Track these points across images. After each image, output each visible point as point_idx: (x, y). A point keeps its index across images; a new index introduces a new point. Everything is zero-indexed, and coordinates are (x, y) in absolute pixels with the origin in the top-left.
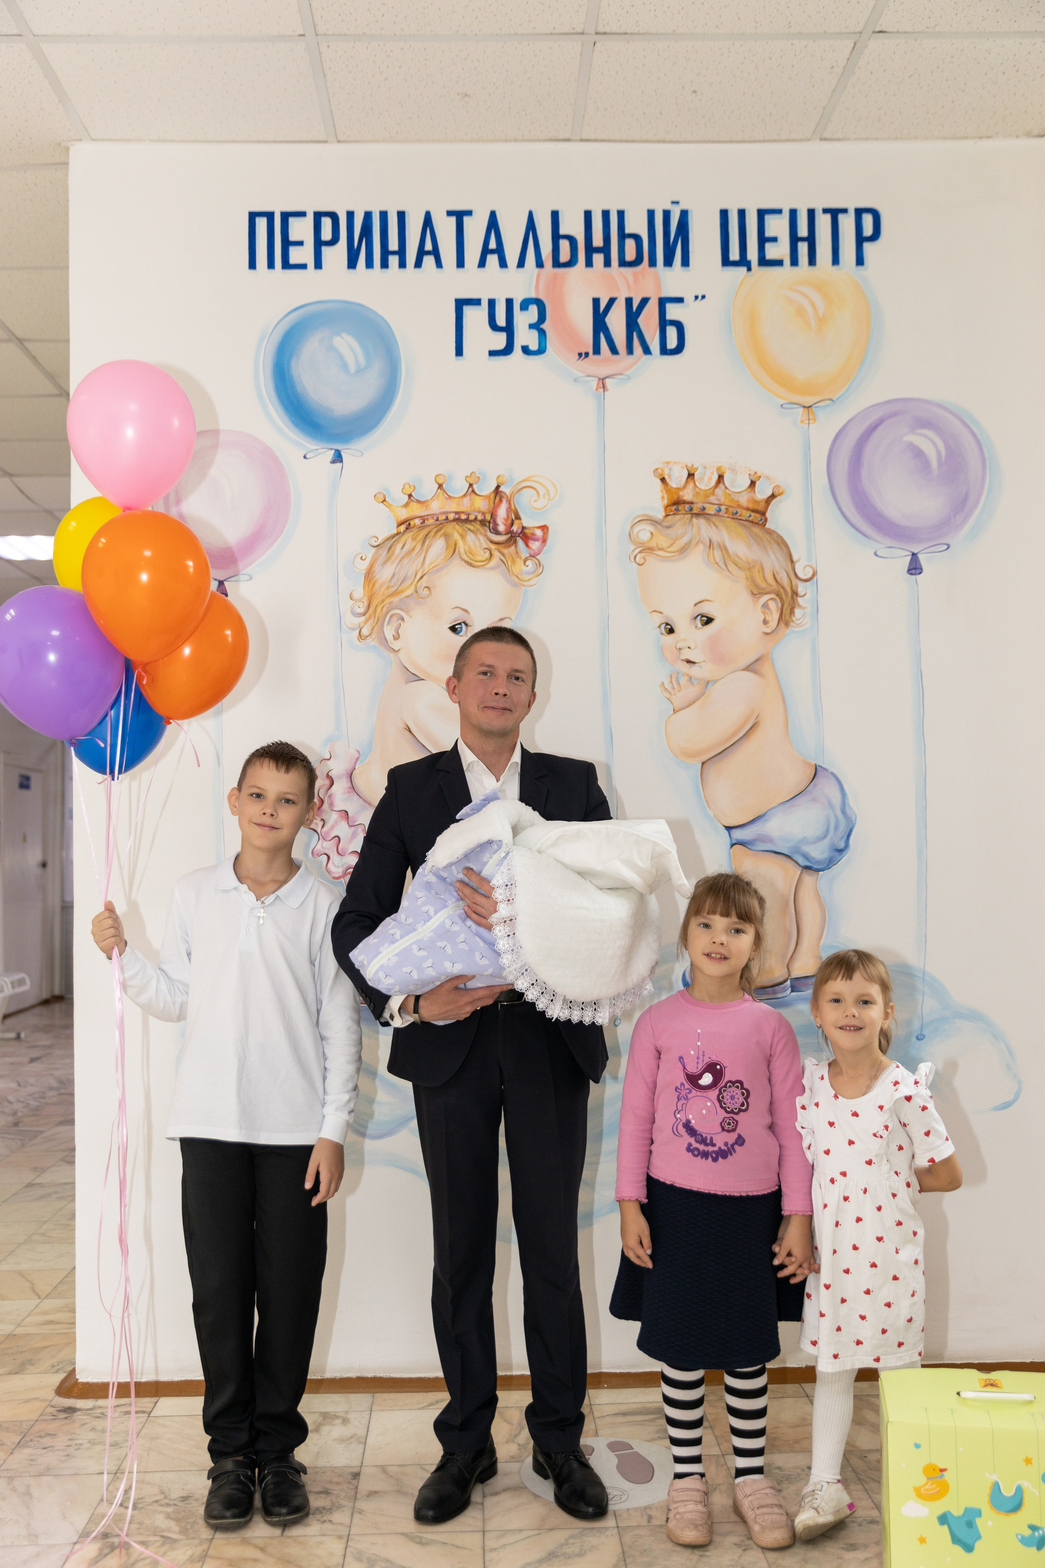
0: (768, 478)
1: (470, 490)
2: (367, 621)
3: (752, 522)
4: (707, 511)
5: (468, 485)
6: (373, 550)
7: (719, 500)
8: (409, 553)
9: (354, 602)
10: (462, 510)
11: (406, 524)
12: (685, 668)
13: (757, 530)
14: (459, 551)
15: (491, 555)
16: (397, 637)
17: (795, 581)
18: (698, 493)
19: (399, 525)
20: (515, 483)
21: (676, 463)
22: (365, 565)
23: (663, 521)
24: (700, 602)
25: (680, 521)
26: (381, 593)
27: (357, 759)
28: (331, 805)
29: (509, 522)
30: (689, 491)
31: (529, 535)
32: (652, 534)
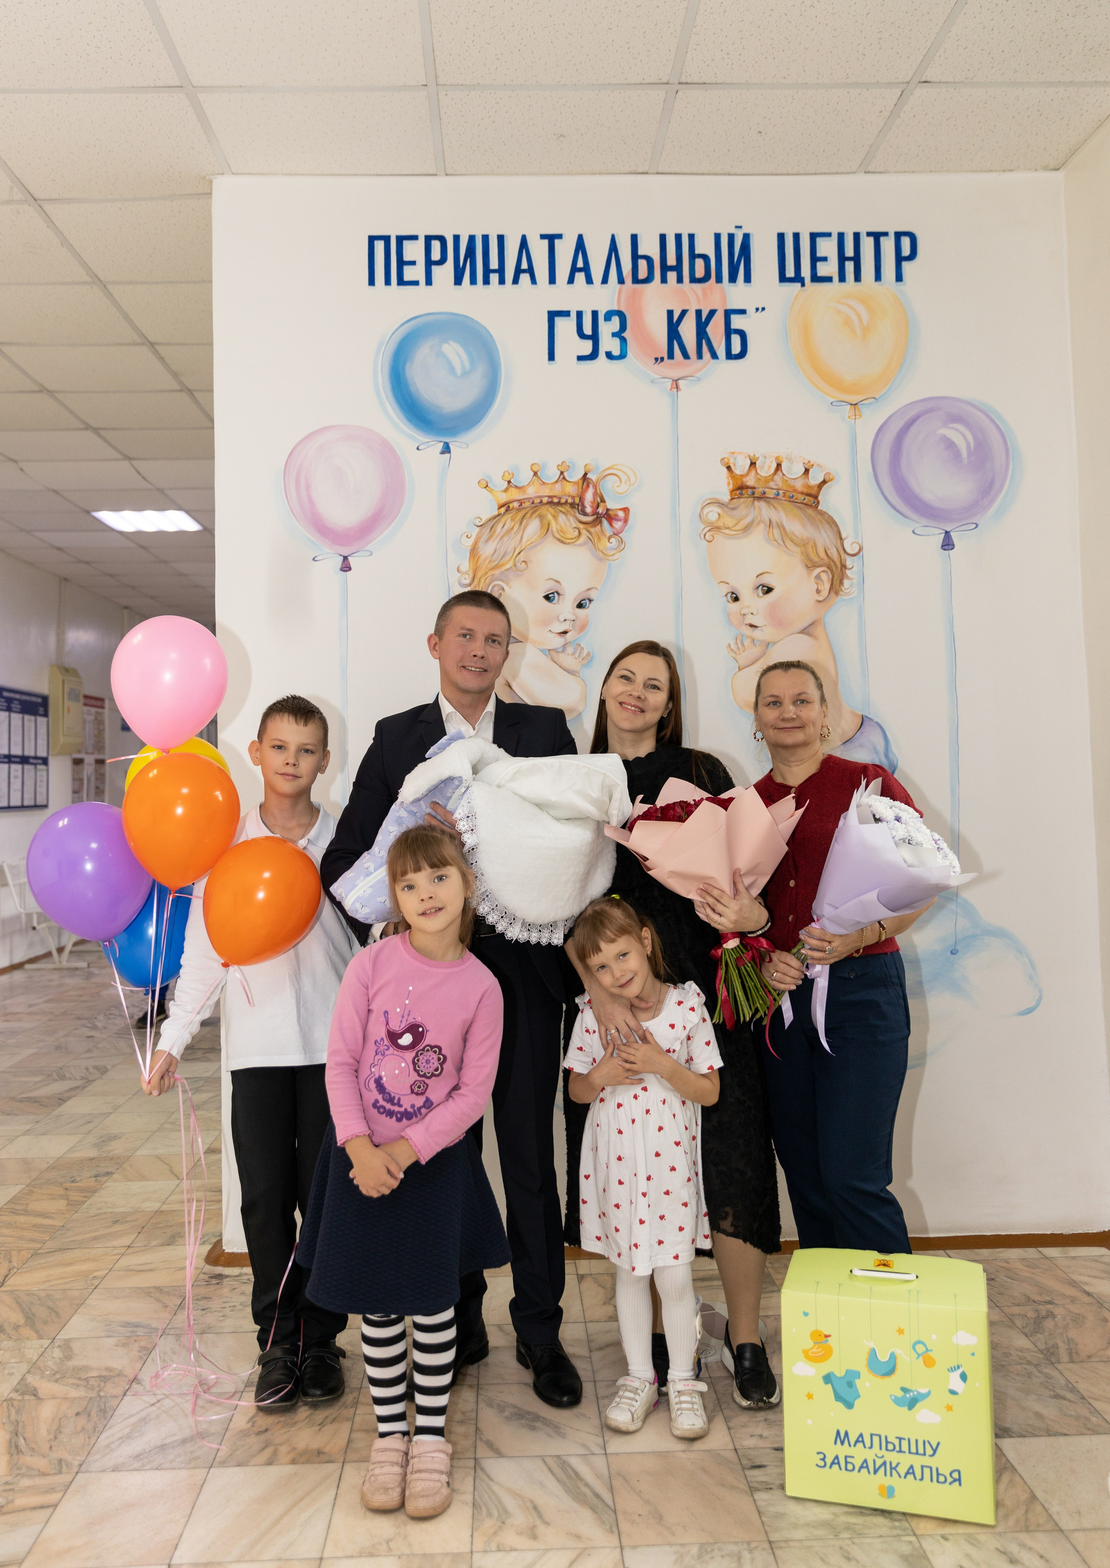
0: (819, 466)
1: (562, 477)
3: (806, 504)
4: (767, 495)
5: (559, 473)
6: (478, 529)
7: (777, 485)
8: (509, 531)
9: (459, 574)
10: (554, 494)
11: (506, 506)
12: (748, 631)
13: (810, 511)
14: (552, 530)
17: (843, 555)
18: (759, 479)
19: (500, 507)
20: (600, 471)
21: (740, 453)
23: (729, 504)
24: (761, 574)
25: (743, 504)
26: (484, 567)
29: (595, 505)
30: (752, 477)
31: (613, 516)
32: (719, 514)
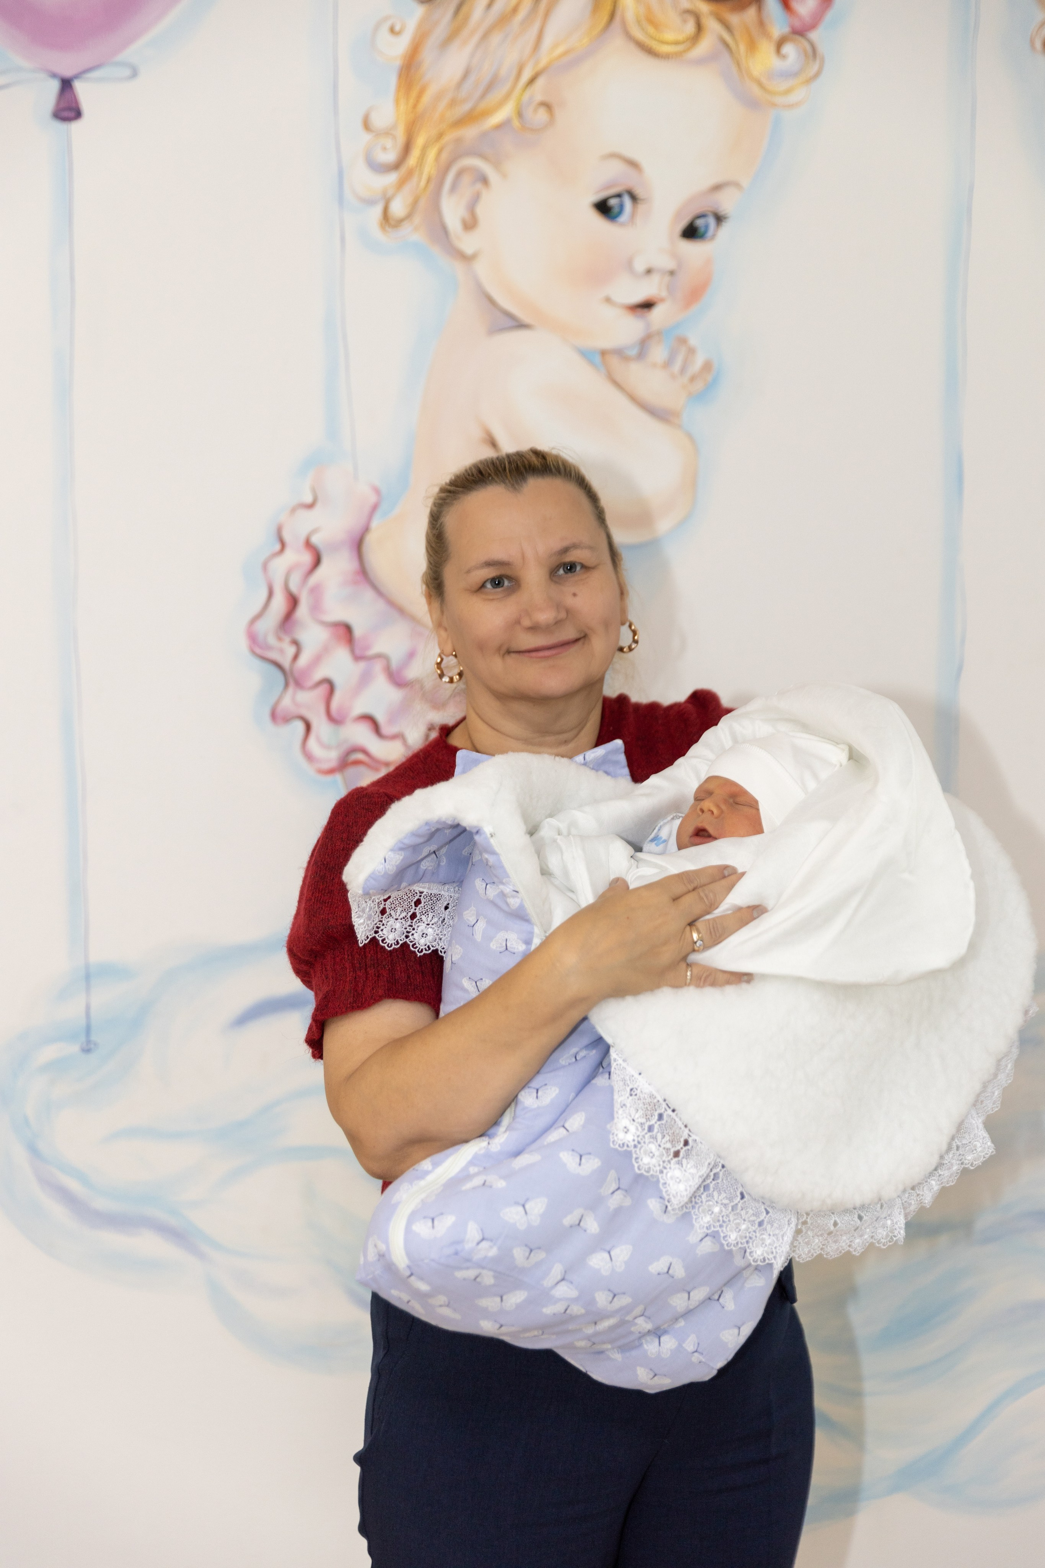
2: (401, 183)
6: (421, 10)
8: (504, 19)
9: (372, 136)
14: (623, 18)
15: (699, 27)
16: (470, 224)
22: (399, 47)
26: (437, 115)
27: (375, 508)
28: (316, 607)
